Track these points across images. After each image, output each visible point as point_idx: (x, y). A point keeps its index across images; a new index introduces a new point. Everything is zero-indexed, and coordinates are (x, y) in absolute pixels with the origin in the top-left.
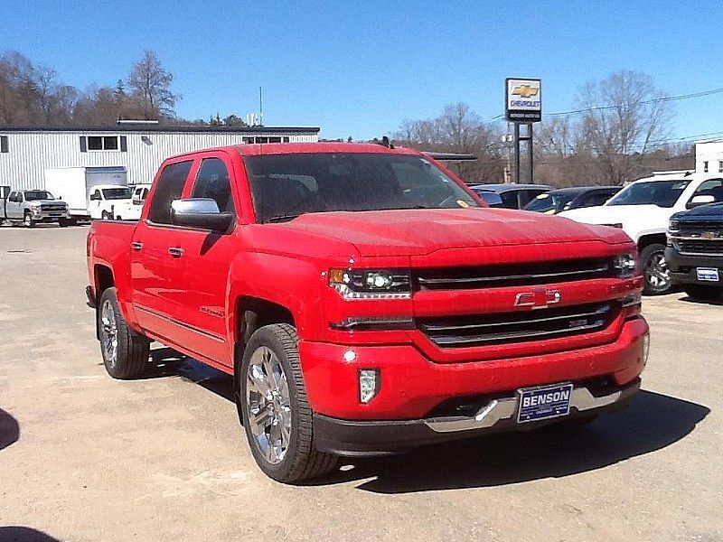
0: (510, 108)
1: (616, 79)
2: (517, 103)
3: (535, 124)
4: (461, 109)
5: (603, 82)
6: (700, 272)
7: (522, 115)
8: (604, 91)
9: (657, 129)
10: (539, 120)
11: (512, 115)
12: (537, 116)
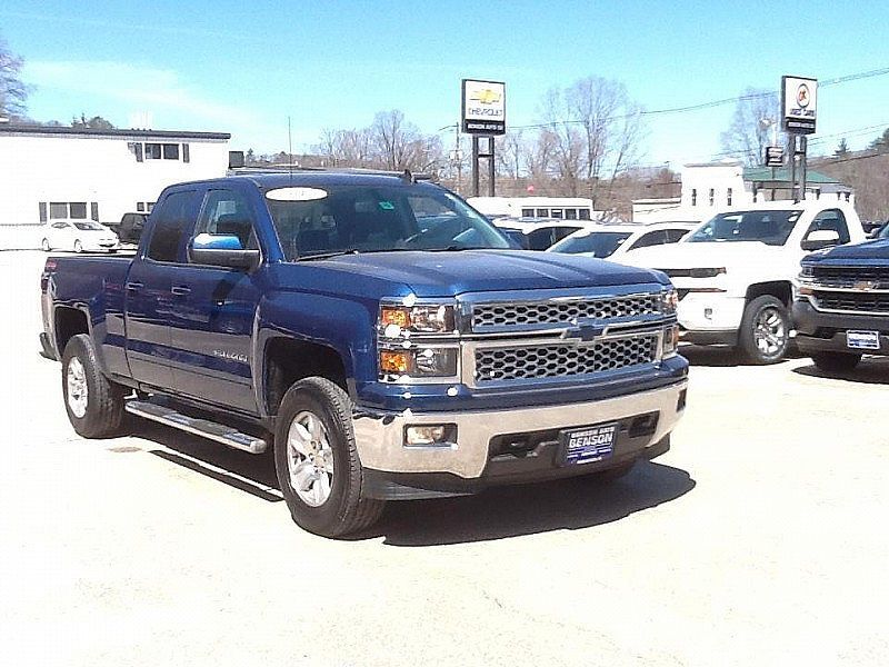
0: (467, 117)
1: (584, 87)
2: (477, 111)
3: (497, 138)
4: (395, 117)
5: (568, 90)
6: (852, 336)
7: (483, 127)
8: (568, 100)
9: (630, 148)
10: (503, 132)
11: (470, 126)
12: (500, 128)
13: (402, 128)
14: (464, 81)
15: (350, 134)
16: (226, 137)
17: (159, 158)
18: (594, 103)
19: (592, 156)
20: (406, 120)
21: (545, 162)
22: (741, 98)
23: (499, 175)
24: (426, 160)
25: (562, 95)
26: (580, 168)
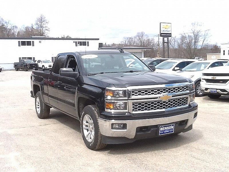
0: (161, 32)
2: (164, 31)
4: (142, 33)
7: (165, 35)
9: (206, 40)
11: (162, 35)
12: (170, 35)
13: (144, 36)
14: (160, 23)
15: (130, 38)
16: (98, 39)
17: (81, 45)
19: (195, 42)
20: (145, 34)
21: (182, 44)
23: (170, 48)
24: (150, 45)
26: (192, 45)
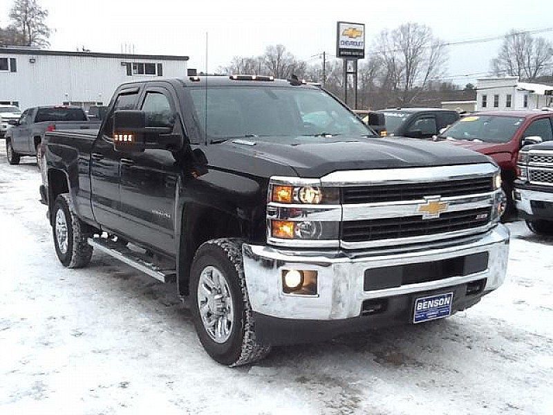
0: (342, 47)
2: (346, 43)
3: (360, 61)
4: (280, 49)
5: (395, 32)
7: (350, 53)
8: (395, 39)
10: (363, 57)
12: (361, 54)
13: (283, 57)
14: (339, 23)
15: (249, 60)
16: (186, 58)
17: (143, 73)
18: (410, 40)
19: (409, 74)
20: (287, 51)
22: (507, 37)
25: (390, 35)
